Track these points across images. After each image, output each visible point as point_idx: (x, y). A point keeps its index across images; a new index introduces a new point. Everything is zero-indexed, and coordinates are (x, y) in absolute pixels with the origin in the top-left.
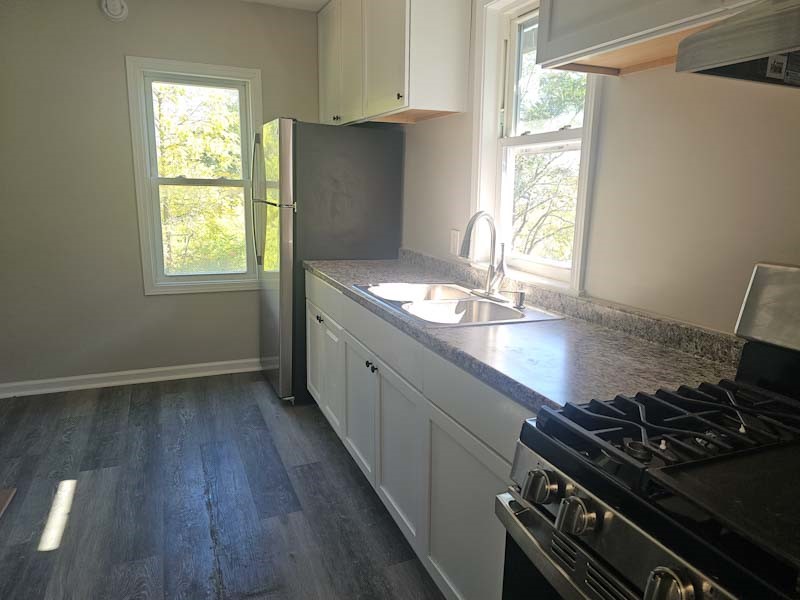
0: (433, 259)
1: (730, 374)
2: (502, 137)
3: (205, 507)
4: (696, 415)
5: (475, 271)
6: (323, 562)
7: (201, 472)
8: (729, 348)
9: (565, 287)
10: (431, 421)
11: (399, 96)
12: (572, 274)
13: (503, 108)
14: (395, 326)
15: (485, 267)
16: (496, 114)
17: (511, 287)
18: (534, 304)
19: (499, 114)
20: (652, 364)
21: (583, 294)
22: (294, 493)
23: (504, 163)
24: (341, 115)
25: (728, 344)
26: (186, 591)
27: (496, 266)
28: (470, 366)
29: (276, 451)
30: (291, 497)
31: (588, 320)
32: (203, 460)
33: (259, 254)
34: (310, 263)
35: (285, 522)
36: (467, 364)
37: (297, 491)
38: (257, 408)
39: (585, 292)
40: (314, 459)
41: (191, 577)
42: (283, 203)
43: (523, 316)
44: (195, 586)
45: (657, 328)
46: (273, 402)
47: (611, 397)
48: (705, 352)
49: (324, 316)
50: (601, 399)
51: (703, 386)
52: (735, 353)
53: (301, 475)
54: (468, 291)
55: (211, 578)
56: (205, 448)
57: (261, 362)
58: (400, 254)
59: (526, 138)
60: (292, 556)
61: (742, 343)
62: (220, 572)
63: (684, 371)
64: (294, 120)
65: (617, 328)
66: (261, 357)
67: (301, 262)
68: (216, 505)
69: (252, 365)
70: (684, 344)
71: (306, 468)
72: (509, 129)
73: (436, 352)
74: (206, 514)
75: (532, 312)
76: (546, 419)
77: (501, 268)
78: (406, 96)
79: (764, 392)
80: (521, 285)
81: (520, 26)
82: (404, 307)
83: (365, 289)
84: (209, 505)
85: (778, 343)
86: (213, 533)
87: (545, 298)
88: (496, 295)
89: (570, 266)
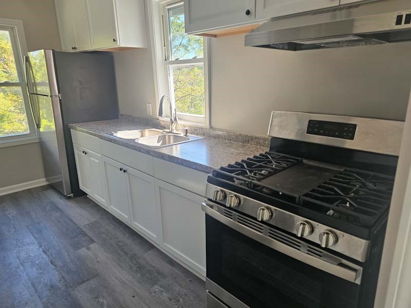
0: (138, 117)
1: (268, 150)
2: (166, 60)
3: (43, 253)
4: (261, 164)
5: (162, 122)
6: (114, 260)
7: (33, 238)
8: (265, 141)
9: (203, 125)
10: (160, 187)
11: (114, 40)
12: (206, 120)
13: (165, 46)
14: (135, 150)
15: (169, 120)
16: (162, 49)
17: (180, 128)
18: (191, 133)
19: (164, 50)
20: (241, 150)
21: (211, 127)
22: (89, 237)
23: (168, 72)
24: (77, 46)
25: (265, 140)
26: (49, 290)
27: (173, 119)
28: (178, 161)
29: (71, 220)
30: (88, 238)
31: (214, 137)
32: (31, 232)
33: (37, 123)
34: (74, 125)
35: (88, 249)
36: (176, 161)
37: (89, 235)
38: (52, 203)
39: (212, 126)
40: (93, 220)
41: (48, 283)
42: (53, 95)
43: (189, 139)
44: (52, 286)
45: (240, 137)
46: (61, 199)
47: (234, 163)
48: (258, 143)
49: (87, 150)
50: (224, 166)
51: (260, 155)
52: (268, 143)
53: (89, 228)
54: (161, 131)
55: (60, 281)
56: (30, 227)
57: (46, 180)
58: (120, 116)
59: (177, 61)
60: (98, 262)
61: (270, 138)
62: (63, 278)
63: (252, 151)
64: (53, 50)
65: (225, 139)
66: (46, 177)
67: (67, 125)
68: (48, 251)
69: (42, 182)
70: (250, 142)
71: (91, 224)
72: (168, 57)
73: (160, 158)
74: (45, 256)
75: (192, 137)
76: (216, 173)
77: (175, 119)
78: (118, 40)
79: (277, 153)
80: (184, 126)
81: (168, 9)
82: (136, 141)
83: (112, 135)
84: (44, 252)
85: (281, 137)
86: (52, 263)
87: (196, 131)
88: (175, 132)
89: (204, 116)
